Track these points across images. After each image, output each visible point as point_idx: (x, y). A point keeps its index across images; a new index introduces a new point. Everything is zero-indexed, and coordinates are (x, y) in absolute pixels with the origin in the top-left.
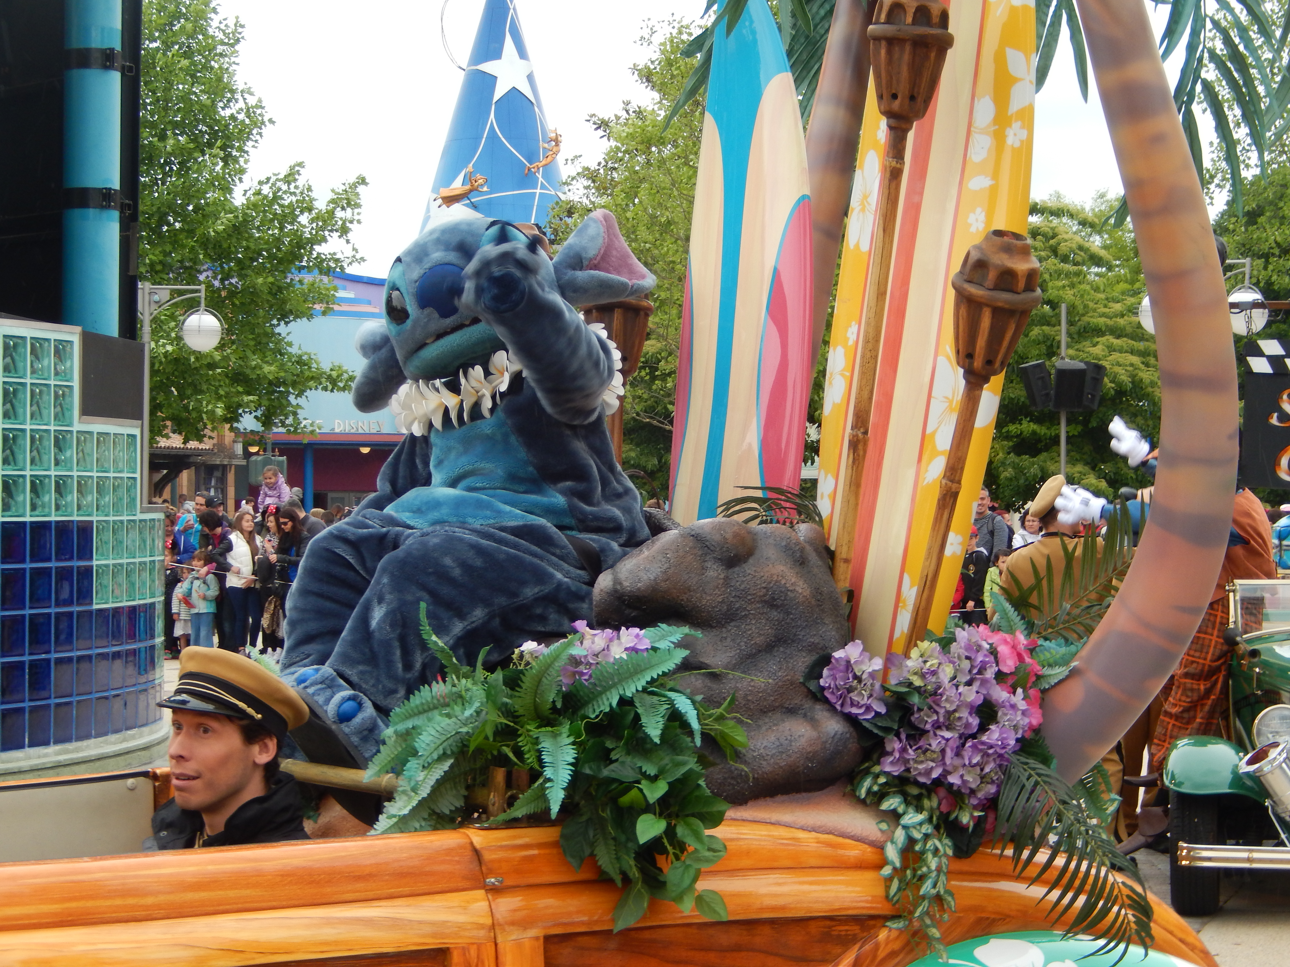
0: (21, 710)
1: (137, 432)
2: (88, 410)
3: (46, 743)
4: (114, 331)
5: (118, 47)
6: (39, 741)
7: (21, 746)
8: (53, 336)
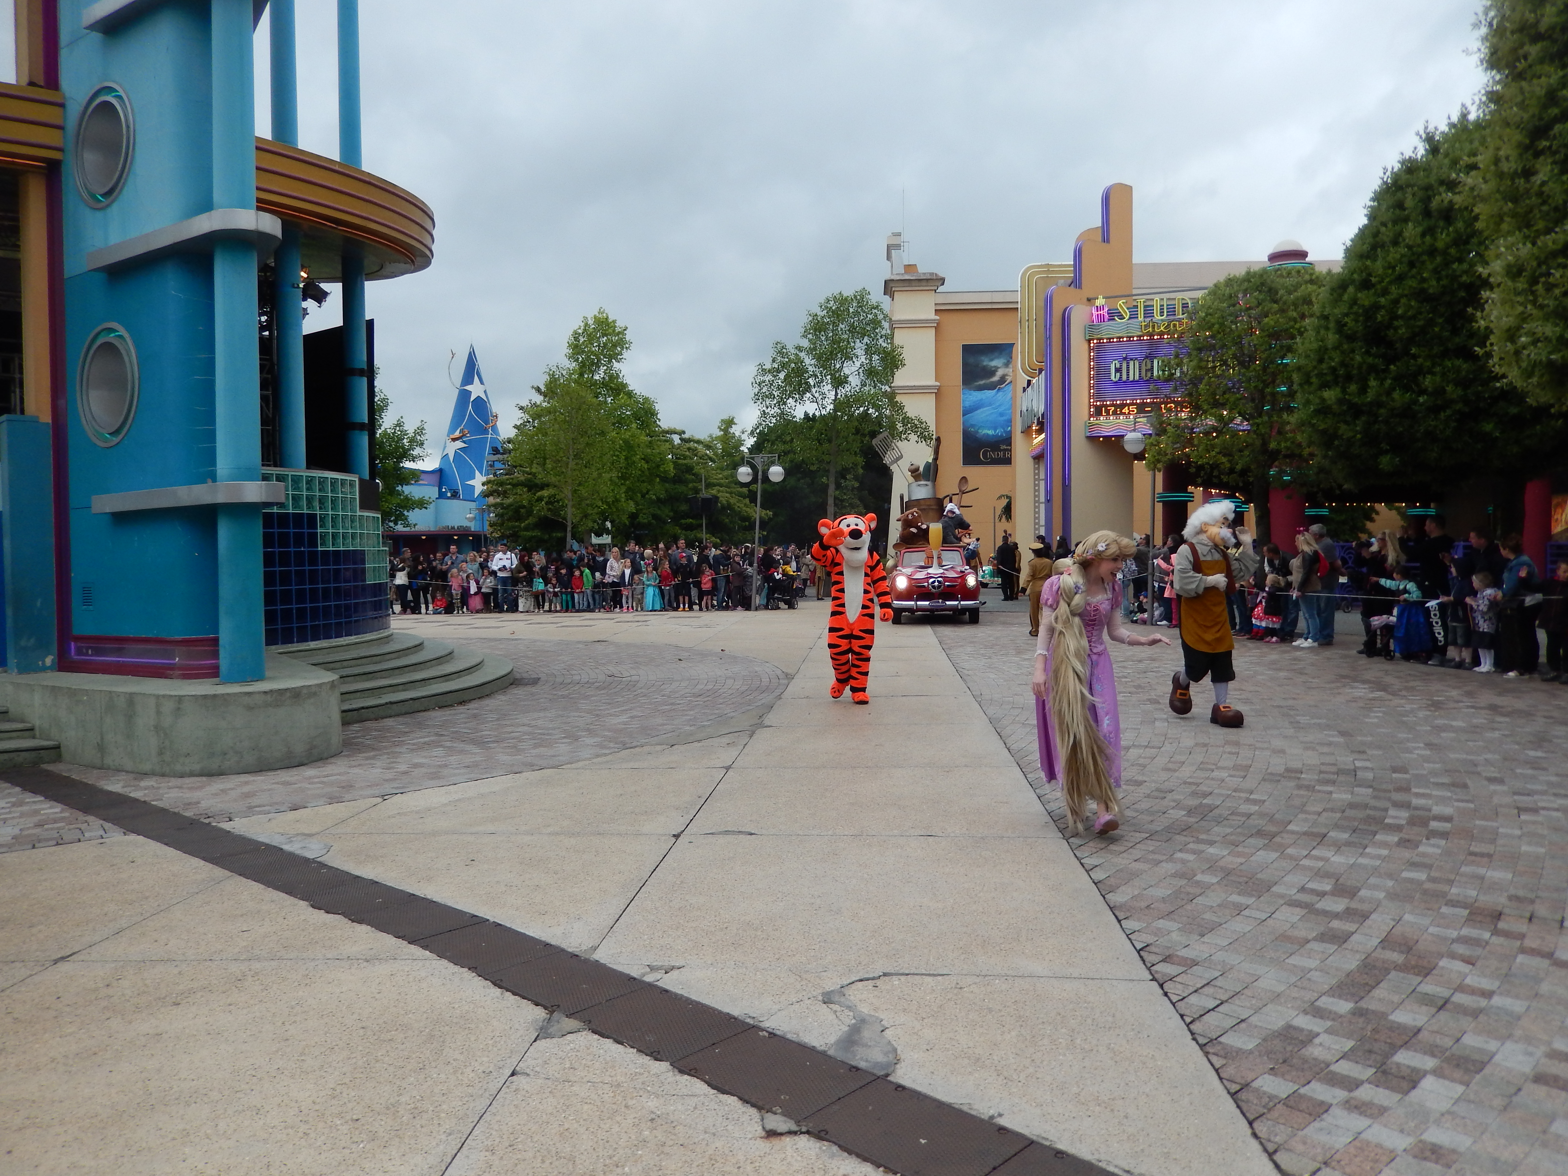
0: (341, 623)
1: (380, 516)
2: (363, 507)
3: (351, 635)
4: (368, 478)
5: (366, 368)
6: (349, 634)
7: (342, 636)
8: (348, 478)
